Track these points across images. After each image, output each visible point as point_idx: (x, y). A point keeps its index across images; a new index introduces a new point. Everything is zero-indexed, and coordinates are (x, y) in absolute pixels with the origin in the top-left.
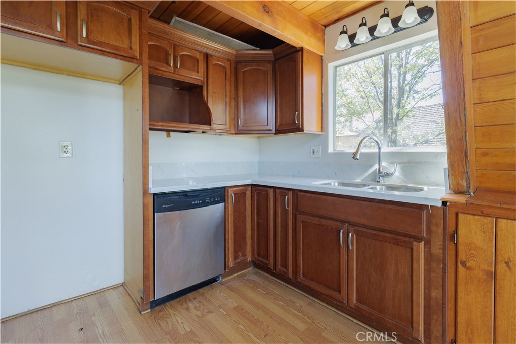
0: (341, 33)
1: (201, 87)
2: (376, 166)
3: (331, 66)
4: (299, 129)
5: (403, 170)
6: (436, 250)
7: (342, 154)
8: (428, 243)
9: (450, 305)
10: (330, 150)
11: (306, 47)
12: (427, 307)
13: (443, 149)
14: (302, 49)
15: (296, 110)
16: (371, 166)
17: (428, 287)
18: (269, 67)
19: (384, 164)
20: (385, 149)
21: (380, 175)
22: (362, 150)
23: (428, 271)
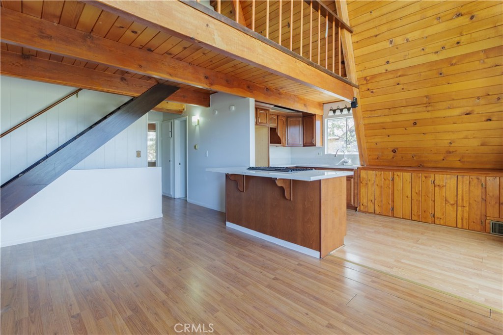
0: (330, 110)
1: (275, 129)
2: (343, 160)
3: (326, 120)
4: (314, 145)
5: (352, 161)
6: (356, 181)
7: (330, 155)
8: (354, 179)
9: (359, 194)
10: (326, 153)
11: (316, 114)
12: (354, 196)
13: (358, 153)
14: (315, 115)
15: (313, 138)
16: (341, 159)
17: (354, 190)
18: (301, 119)
19: (346, 159)
20: (346, 153)
21: (345, 162)
22: (338, 153)
23: (354, 186)
